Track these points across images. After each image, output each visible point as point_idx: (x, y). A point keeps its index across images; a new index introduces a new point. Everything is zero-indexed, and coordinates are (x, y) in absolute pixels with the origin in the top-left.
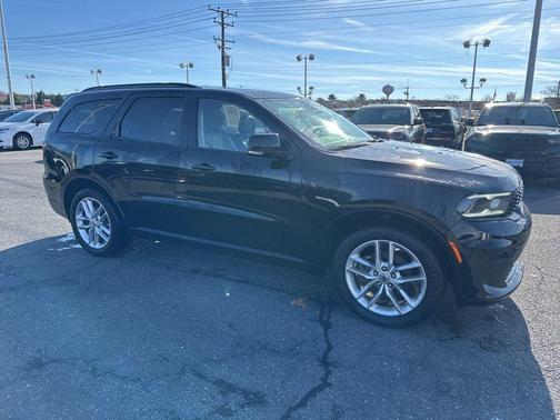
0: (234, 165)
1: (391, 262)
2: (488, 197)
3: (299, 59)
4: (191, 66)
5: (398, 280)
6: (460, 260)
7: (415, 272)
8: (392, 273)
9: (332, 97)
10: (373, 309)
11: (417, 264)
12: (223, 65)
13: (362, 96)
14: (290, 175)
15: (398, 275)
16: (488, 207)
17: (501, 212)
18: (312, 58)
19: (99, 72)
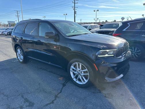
0: (45, 40)
1: (80, 69)
2: (108, 51)
3: (94, 11)
4: (66, 14)
5: (83, 74)
6: (97, 70)
7: (86, 72)
8: (81, 72)
9: (106, 21)
10: (77, 82)
11: (86, 70)
12: (75, 14)
13: (115, 20)
14: (57, 43)
15: (83, 73)
16: (107, 54)
17: (113, 55)
18: (98, 11)
19: (45, 17)
